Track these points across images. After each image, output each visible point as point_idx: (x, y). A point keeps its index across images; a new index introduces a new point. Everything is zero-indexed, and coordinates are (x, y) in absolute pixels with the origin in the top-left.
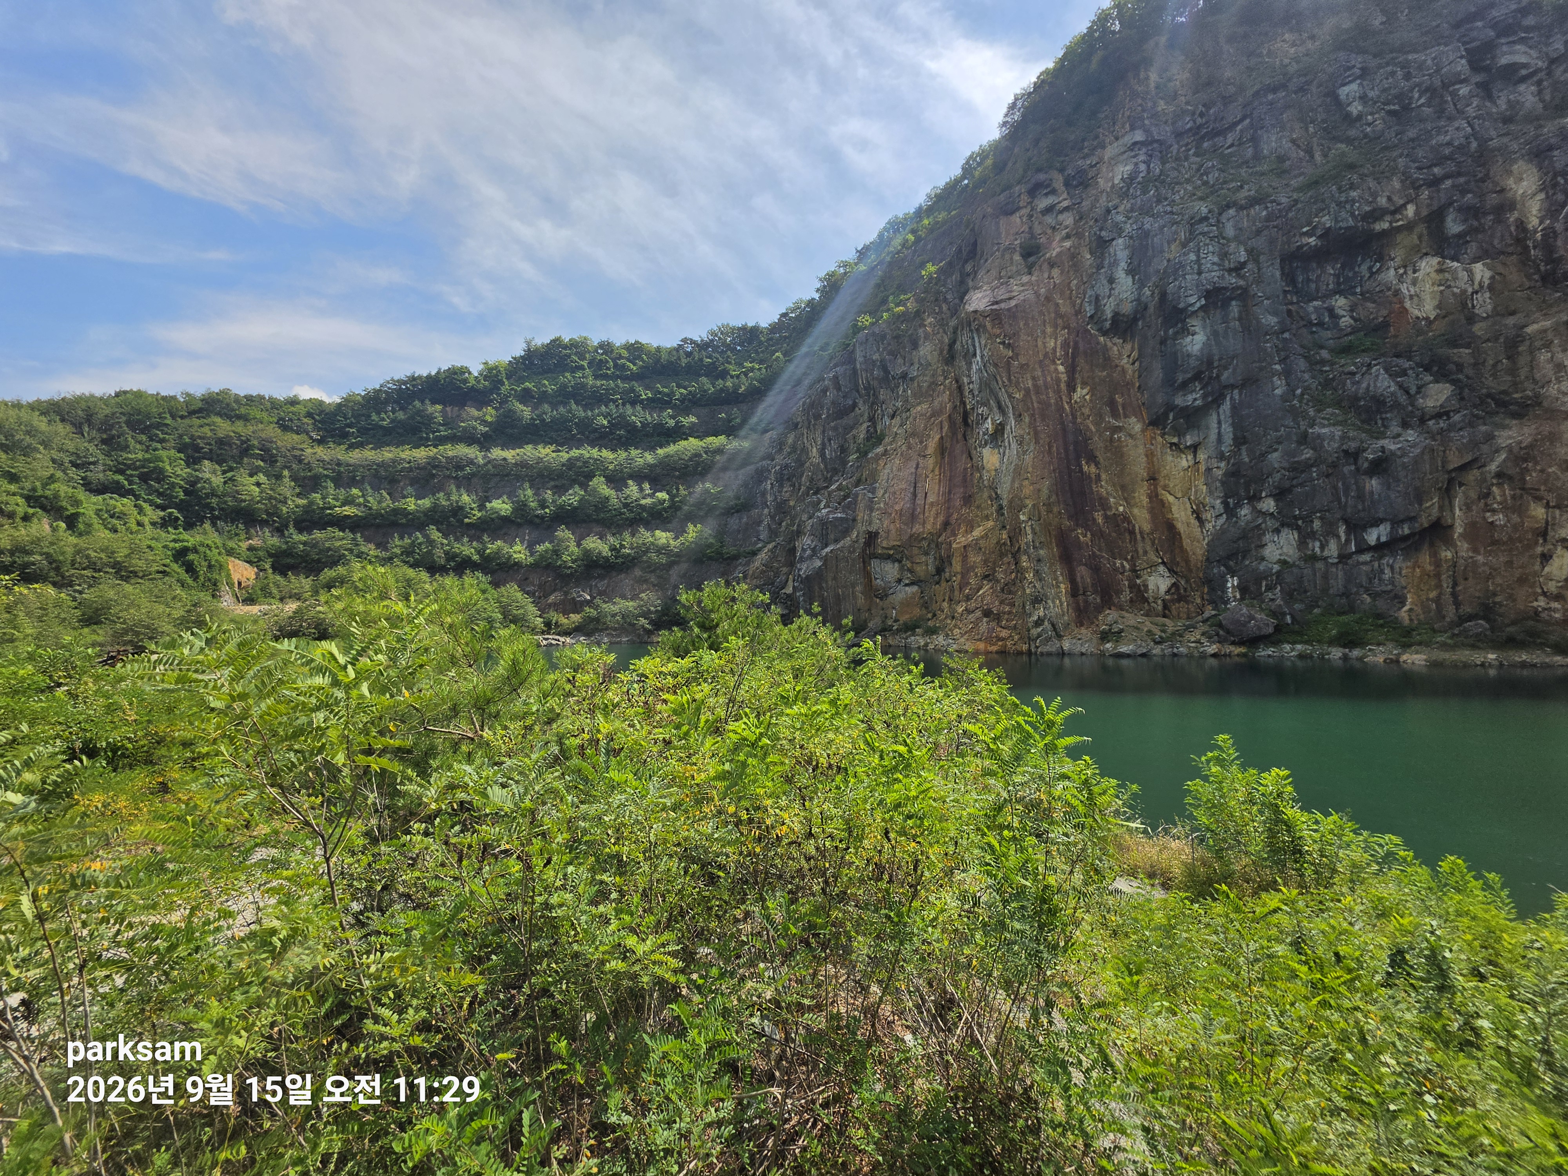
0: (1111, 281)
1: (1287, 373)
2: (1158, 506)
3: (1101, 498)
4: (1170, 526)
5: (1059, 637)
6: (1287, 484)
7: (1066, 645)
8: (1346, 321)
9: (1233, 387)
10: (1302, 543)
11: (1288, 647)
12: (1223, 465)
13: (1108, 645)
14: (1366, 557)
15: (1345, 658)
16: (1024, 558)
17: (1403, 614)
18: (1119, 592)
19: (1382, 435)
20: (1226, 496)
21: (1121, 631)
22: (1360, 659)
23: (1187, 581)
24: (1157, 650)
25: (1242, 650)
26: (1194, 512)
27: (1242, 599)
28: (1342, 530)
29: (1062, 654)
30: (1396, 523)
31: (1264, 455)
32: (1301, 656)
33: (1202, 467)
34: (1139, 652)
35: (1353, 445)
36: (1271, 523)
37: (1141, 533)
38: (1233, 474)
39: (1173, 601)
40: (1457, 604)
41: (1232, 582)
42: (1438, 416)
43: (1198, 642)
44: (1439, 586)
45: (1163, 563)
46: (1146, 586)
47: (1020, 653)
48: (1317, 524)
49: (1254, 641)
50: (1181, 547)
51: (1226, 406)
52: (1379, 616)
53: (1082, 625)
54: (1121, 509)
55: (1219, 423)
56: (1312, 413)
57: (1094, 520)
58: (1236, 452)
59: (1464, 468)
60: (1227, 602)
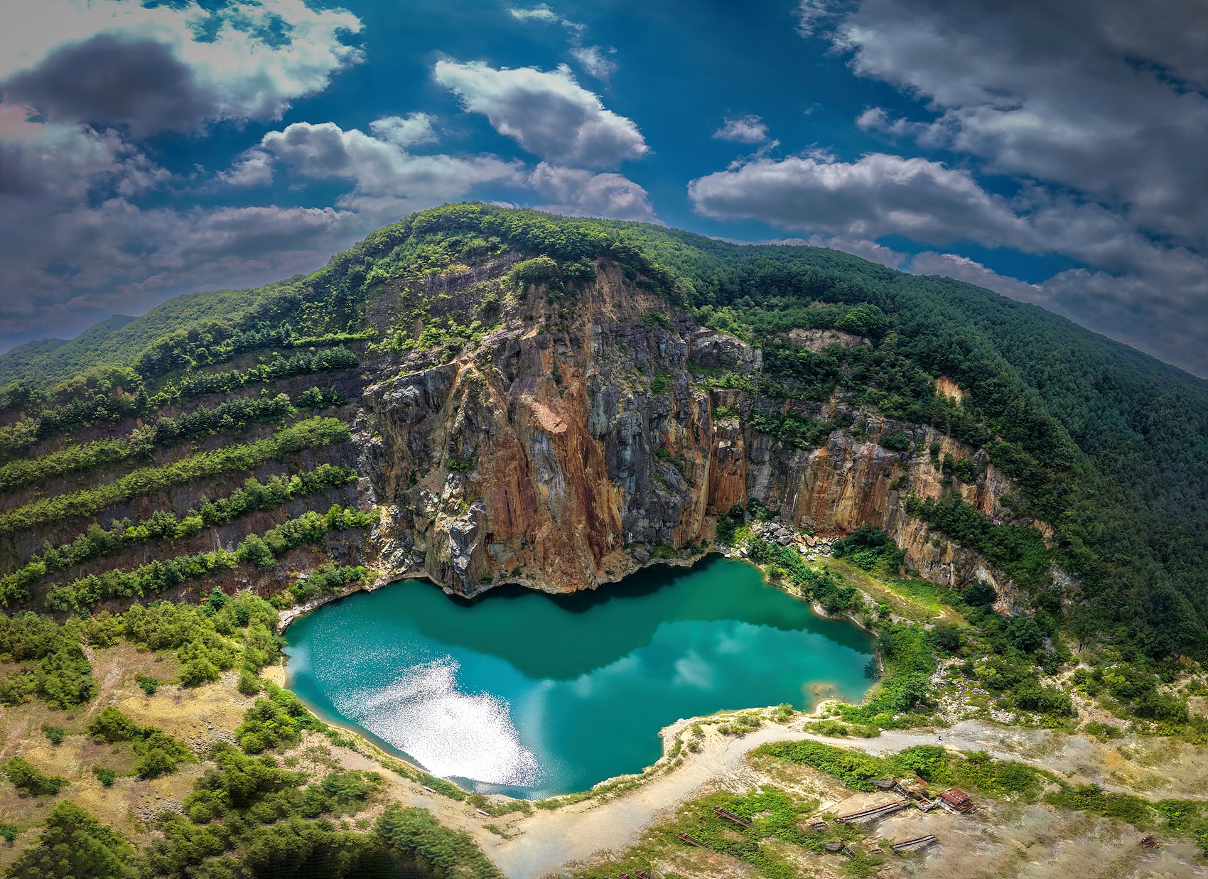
0: (598, 415)
1: (650, 468)
2: (610, 511)
5: (595, 578)
6: (649, 507)
8: (658, 441)
9: (636, 472)
10: (650, 523)
12: (629, 495)
14: (665, 529)
17: (674, 546)
18: (604, 550)
19: (672, 495)
20: (629, 507)
21: (613, 571)
23: (617, 535)
26: (619, 510)
28: (661, 521)
30: (674, 523)
31: (643, 497)
35: (668, 500)
36: (642, 517)
37: (606, 523)
38: (633, 500)
39: (615, 545)
41: (631, 535)
42: (684, 492)
44: (679, 536)
45: (612, 532)
48: (655, 519)
50: (616, 523)
52: (670, 547)
53: (599, 569)
54: (601, 517)
56: (655, 483)
57: (596, 525)
58: (635, 494)
59: (687, 508)
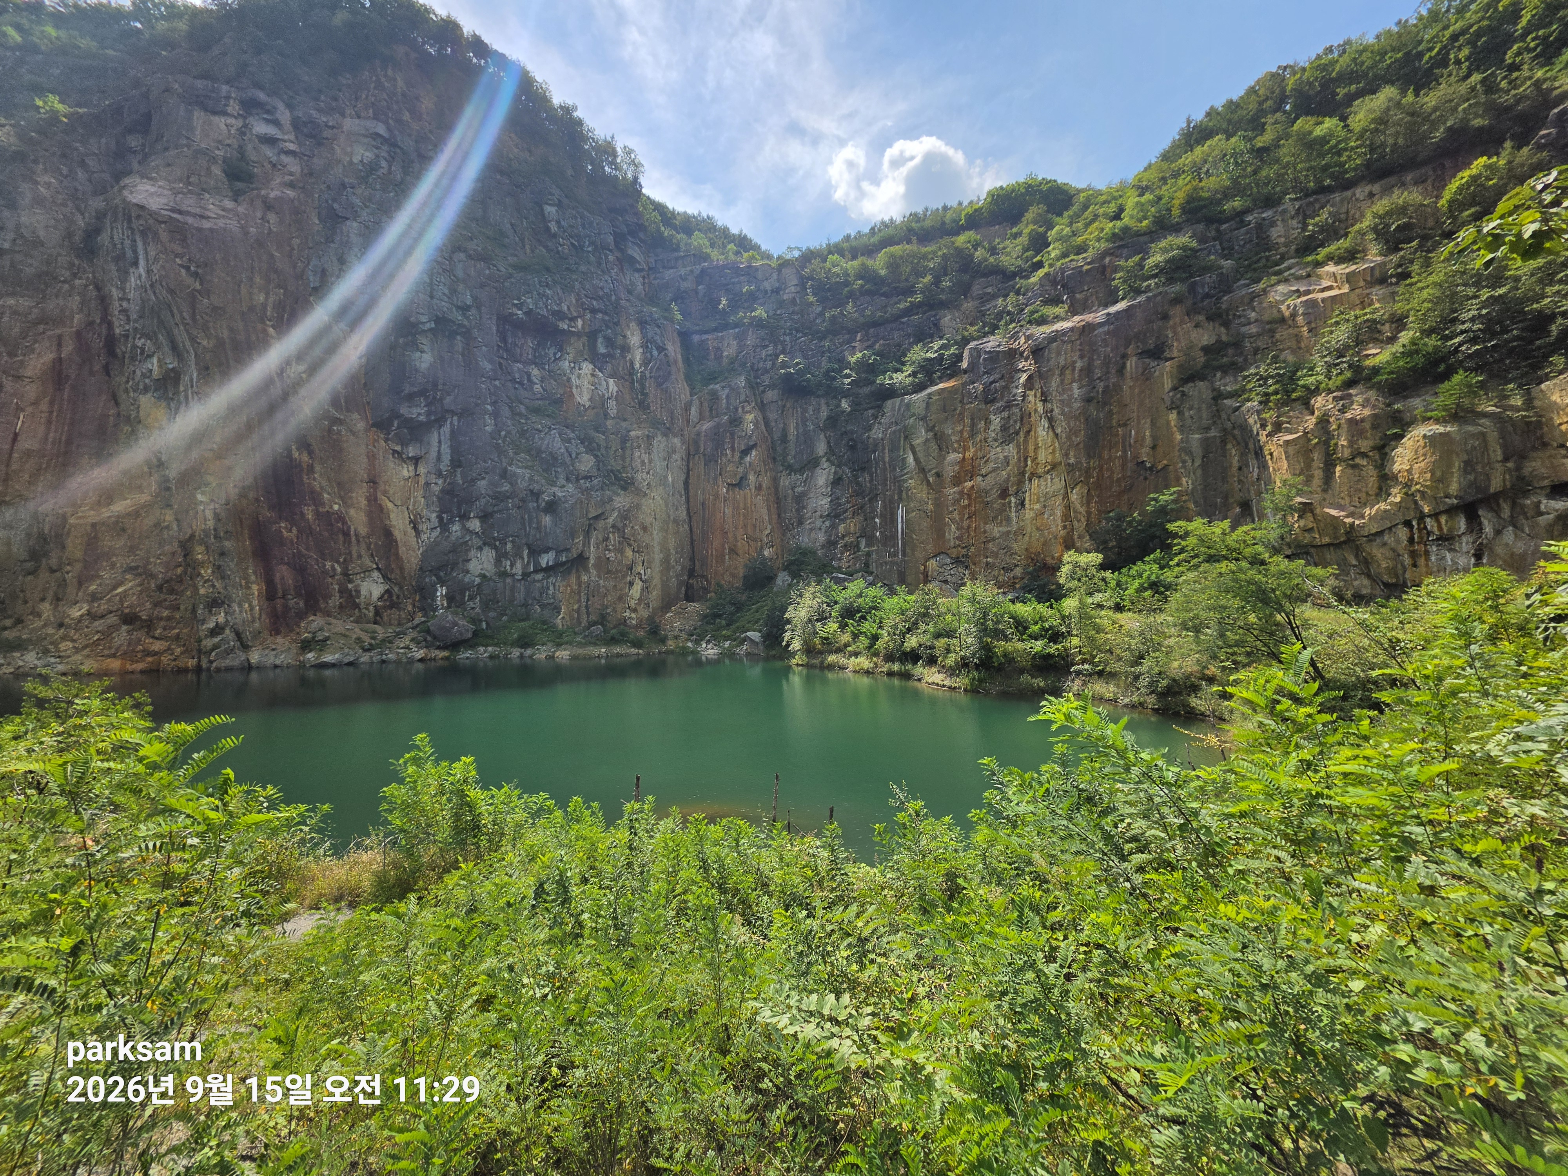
1: (496, 415)
2: (376, 512)
3: (312, 492)
4: (388, 533)
5: (245, 647)
6: (490, 509)
7: (255, 657)
8: (537, 388)
9: (453, 413)
10: (498, 561)
11: (482, 649)
12: (440, 482)
13: (310, 655)
14: (539, 576)
15: (521, 656)
16: (200, 549)
17: (559, 621)
18: (327, 597)
19: (553, 484)
20: (442, 512)
21: (327, 639)
22: (531, 657)
23: (401, 588)
24: (365, 658)
25: (446, 653)
26: (411, 522)
27: (449, 607)
28: (526, 552)
29: (249, 668)
30: (559, 552)
31: (473, 481)
32: (491, 657)
33: (422, 481)
34: (346, 660)
35: (536, 487)
36: (477, 542)
37: (356, 535)
38: (449, 492)
39: (384, 607)
40: (588, 614)
41: (441, 591)
42: (586, 478)
43: (407, 647)
44: (579, 601)
45: (378, 569)
46: (358, 592)
47: (186, 670)
48: (509, 546)
49: (456, 646)
50: (397, 555)
51: (446, 429)
52: (544, 622)
53: (278, 632)
54: (336, 507)
55: (440, 442)
56: (511, 453)
57: (303, 515)
58: (452, 473)
59: (597, 518)
60: (435, 610)
